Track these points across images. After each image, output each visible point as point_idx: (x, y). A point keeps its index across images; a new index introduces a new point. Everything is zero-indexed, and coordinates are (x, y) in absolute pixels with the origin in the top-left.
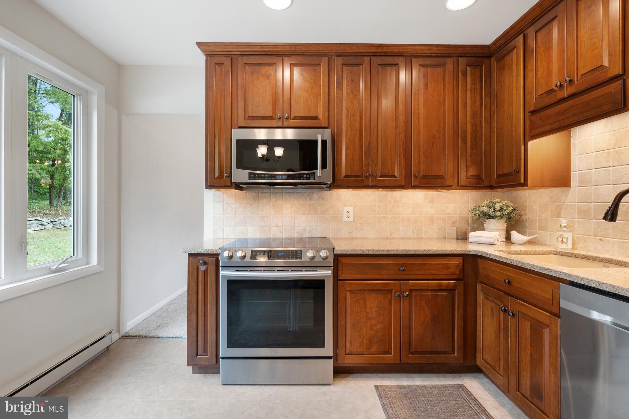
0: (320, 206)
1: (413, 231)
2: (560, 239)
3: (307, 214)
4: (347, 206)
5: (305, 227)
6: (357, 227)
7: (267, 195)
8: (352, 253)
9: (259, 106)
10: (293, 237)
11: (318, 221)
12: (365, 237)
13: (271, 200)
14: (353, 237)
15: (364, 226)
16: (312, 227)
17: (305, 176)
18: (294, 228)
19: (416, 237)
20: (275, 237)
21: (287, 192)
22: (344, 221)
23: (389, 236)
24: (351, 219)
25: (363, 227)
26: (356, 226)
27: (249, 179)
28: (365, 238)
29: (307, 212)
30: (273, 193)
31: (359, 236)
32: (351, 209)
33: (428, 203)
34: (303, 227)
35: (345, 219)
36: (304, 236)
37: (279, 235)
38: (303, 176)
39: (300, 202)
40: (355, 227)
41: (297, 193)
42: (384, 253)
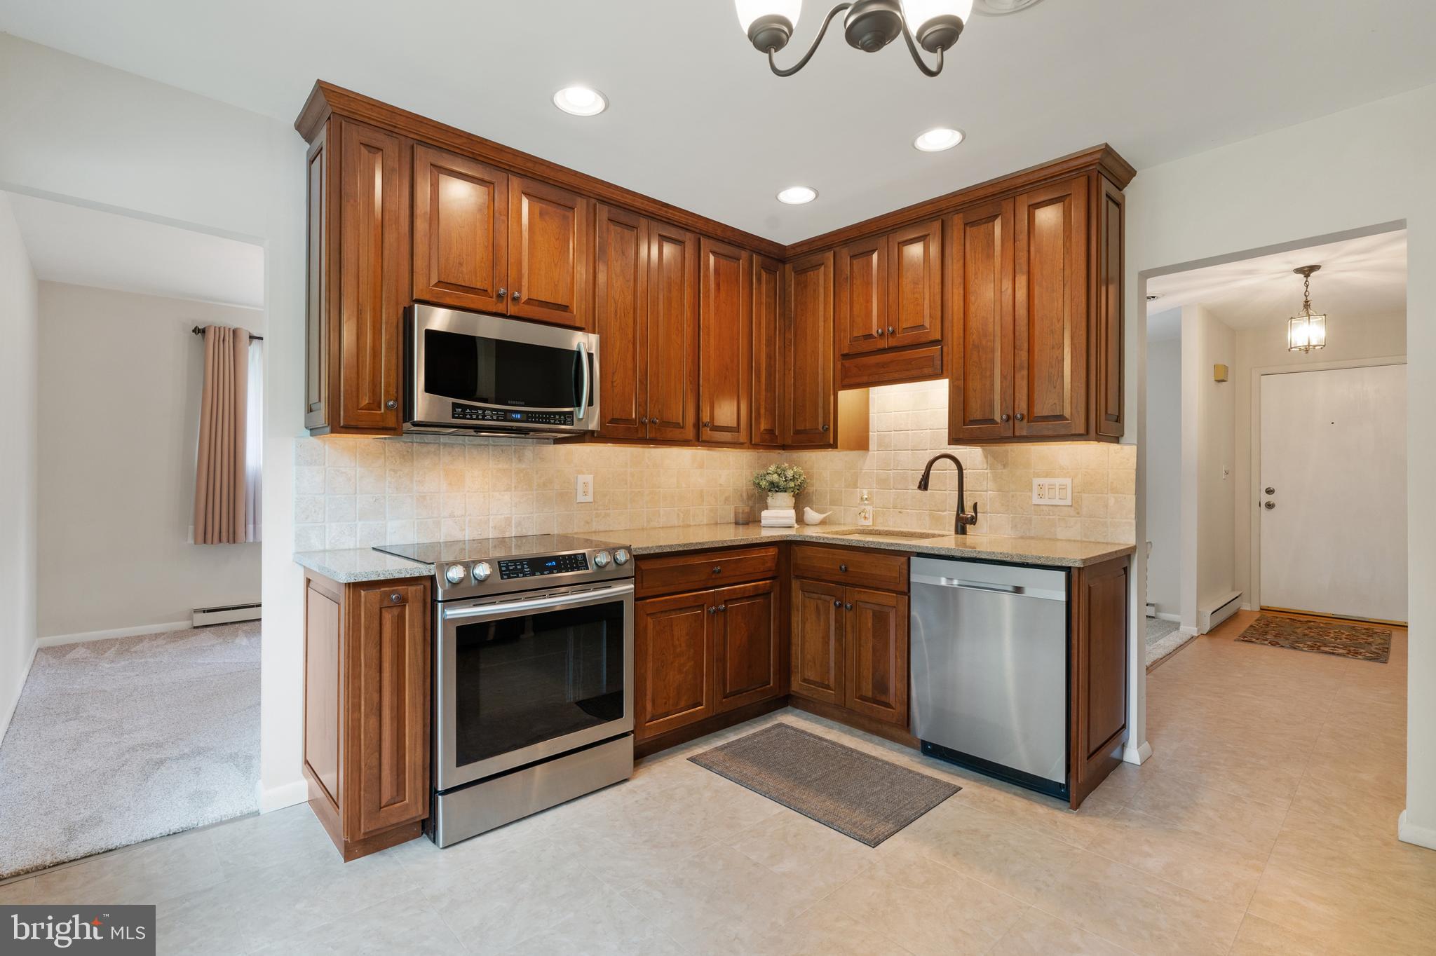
0: (537, 473)
1: (678, 514)
2: (863, 514)
3: (513, 489)
4: (583, 474)
5: (509, 516)
6: (599, 512)
7: (432, 448)
8: (657, 551)
9: (461, 264)
10: (485, 537)
11: (533, 503)
12: (611, 529)
13: (440, 460)
14: (593, 530)
15: (609, 509)
16: (523, 516)
17: (557, 417)
18: (489, 520)
19: (681, 524)
20: (449, 539)
21: (474, 445)
22: (578, 501)
23: (645, 525)
24: (590, 498)
25: (608, 511)
26: (597, 510)
27: (453, 417)
28: (612, 531)
29: (513, 485)
30: (445, 444)
31: (602, 528)
32: (589, 478)
33: (696, 468)
34: (506, 516)
35: (580, 498)
36: (507, 535)
37: (458, 536)
38: (555, 417)
39: (500, 466)
40: (595, 512)
41: (494, 446)
42: (697, 548)
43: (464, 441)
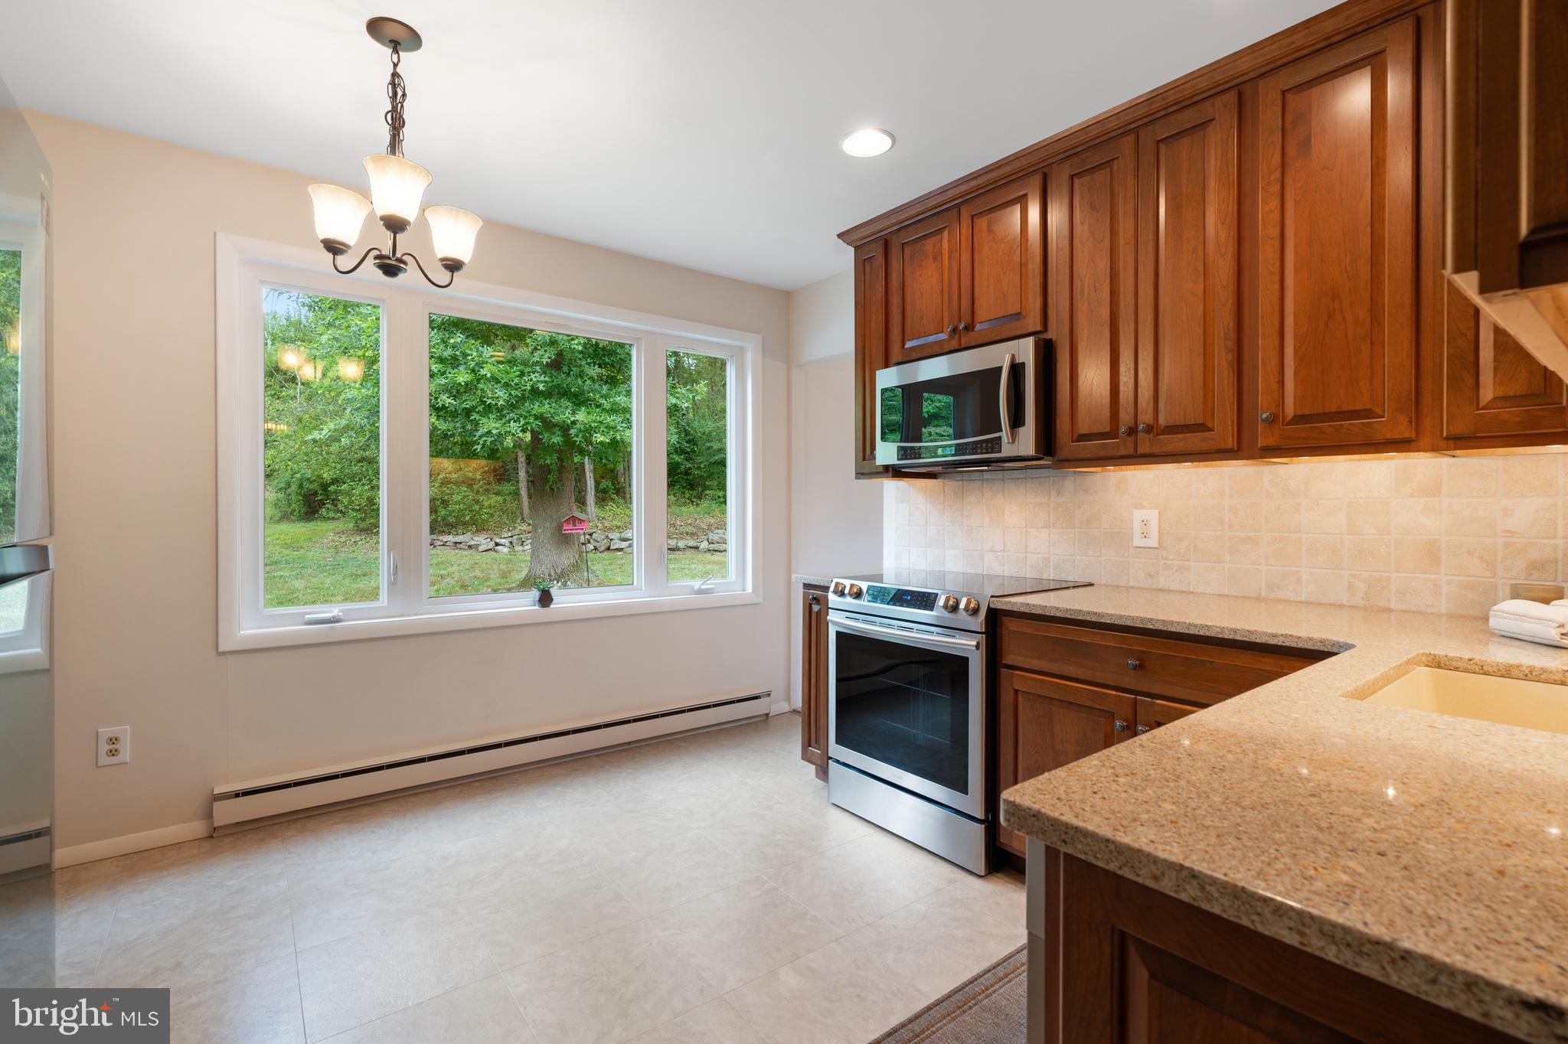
0: (1079, 507)
1: (1350, 585)
3: (1051, 526)
4: (1143, 507)
5: (1047, 556)
6: (1170, 562)
7: (977, 484)
9: (922, 318)
10: (1023, 575)
11: (1074, 544)
12: (1192, 590)
13: (983, 495)
14: (1160, 586)
15: (1189, 560)
16: (1062, 557)
17: (984, 445)
18: (1026, 557)
20: (991, 572)
21: (1012, 479)
22: (1135, 545)
23: (1264, 593)
24: (1153, 542)
25: (1186, 563)
26: (1166, 559)
27: (898, 460)
28: (1192, 593)
29: (1051, 522)
30: (987, 480)
31: (1174, 586)
32: (1152, 515)
34: (1043, 555)
35: (1138, 541)
36: (1045, 576)
37: (997, 570)
38: (981, 446)
39: (1037, 500)
40: (1162, 562)
41: (1032, 478)
43: (1004, 476)
